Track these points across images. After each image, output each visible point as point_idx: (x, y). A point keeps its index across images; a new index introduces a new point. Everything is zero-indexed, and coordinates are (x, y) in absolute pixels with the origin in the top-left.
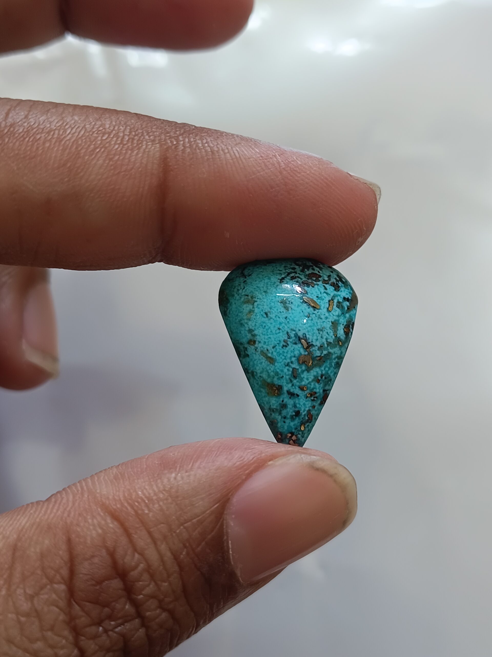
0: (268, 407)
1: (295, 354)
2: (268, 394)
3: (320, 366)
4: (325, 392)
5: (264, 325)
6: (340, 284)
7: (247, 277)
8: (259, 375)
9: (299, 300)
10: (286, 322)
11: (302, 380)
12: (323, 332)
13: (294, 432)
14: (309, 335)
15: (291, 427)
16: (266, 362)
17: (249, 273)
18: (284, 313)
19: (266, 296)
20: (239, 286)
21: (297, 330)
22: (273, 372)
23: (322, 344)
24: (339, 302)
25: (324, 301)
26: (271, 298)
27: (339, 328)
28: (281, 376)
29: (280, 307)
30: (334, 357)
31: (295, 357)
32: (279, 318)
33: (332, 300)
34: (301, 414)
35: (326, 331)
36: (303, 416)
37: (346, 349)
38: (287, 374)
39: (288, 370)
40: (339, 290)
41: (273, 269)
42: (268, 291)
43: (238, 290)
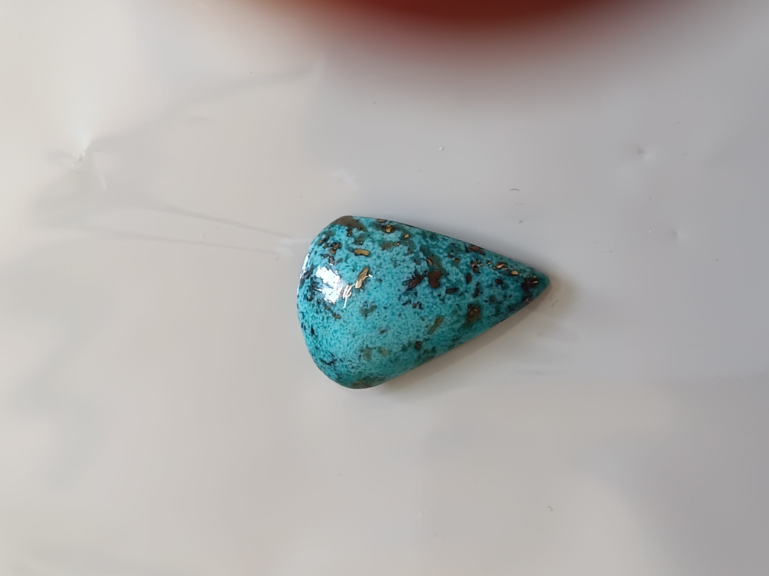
0: (494, 317)
1: (429, 293)
2: (478, 319)
3: (439, 260)
4: (468, 249)
5: (396, 334)
6: (330, 241)
7: (335, 358)
8: (457, 333)
9: (360, 294)
10: (391, 307)
11: (459, 281)
12: (397, 260)
13: (521, 283)
14: (403, 278)
15: (516, 287)
16: (441, 326)
17: (329, 356)
18: (380, 311)
19: (359, 334)
20: (347, 367)
21: (399, 293)
22: (452, 317)
23: (412, 261)
24: (356, 242)
25: (357, 261)
26: (362, 329)
27: (388, 240)
28: (457, 306)
29: (372, 316)
30: (425, 243)
31: (432, 293)
32: (386, 316)
33: (353, 250)
34: (499, 278)
35: (395, 256)
36: (501, 275)
37: (412, 228)
38: (453, 300)
39: (449, 299)
40: (340, 243)
41: (321, 328)
42: (352, 332)
43: (353, 368)
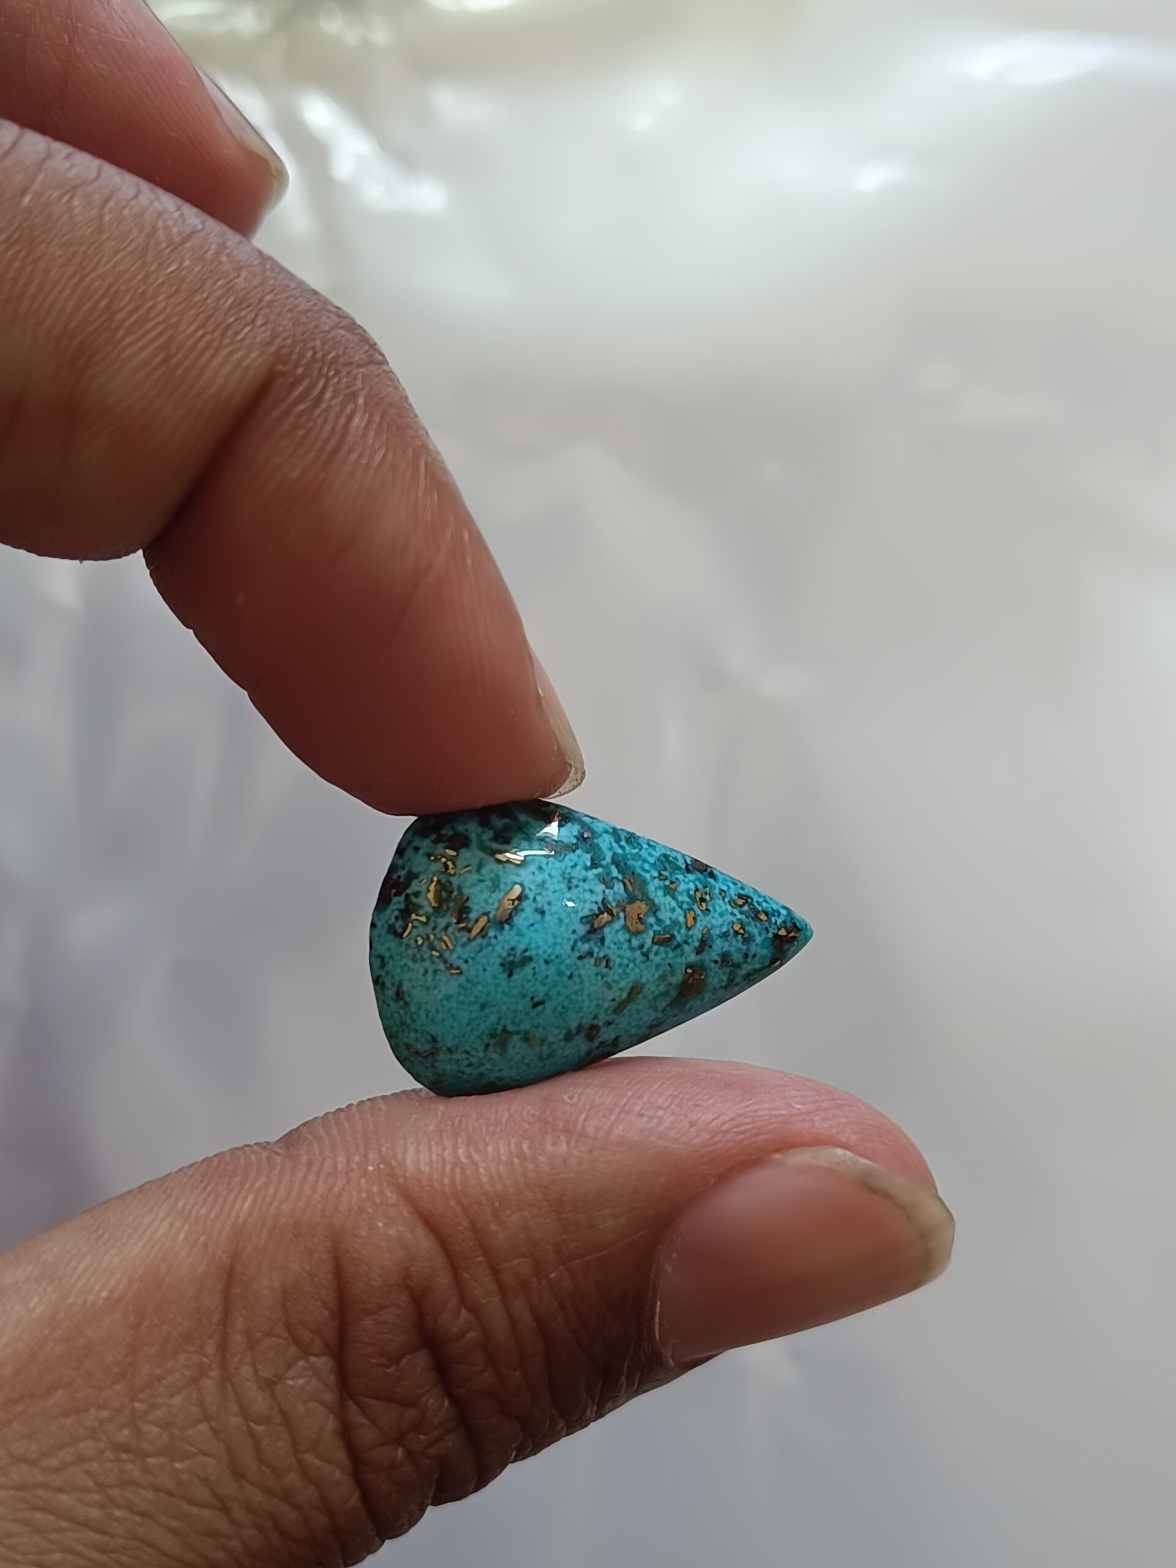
0: (723, 990)
1: (625, 940)
2: (698, 993)
3: (644, 882)
4: (690, 867)
5: (560, 1009)
7: (437, 1046)
8: (659, 1015)
9: (505, 933)
10: (557, 961)
11: (675, 923)
12: (573, 878)
13: (773, 933)
14: (582, 910)
15: (764, 940)
16: (638, 1001)
17: (426, 1041)
18: (536, 966)
19: (494, 1006)
20: (460, 1063)
21: (573, 937)
22: (658, 986)
23: (599, 880)
24: (497, 838)
25: (500, 874)
26: (499, 996)
27: (556, 838)
28: (668, 967)
29: (522, 974)
30: (619, 851)
31: (630, 941)
33: (491, 852)
34: (739, 922)
35: (569, 870)
36: (743, 917)
37: (594, 821)
38: (663, 956)
39: (656, 954)
40: (466, 837)
41: (419, 989)
42: (482, 1000)
43: (470, 1065)
